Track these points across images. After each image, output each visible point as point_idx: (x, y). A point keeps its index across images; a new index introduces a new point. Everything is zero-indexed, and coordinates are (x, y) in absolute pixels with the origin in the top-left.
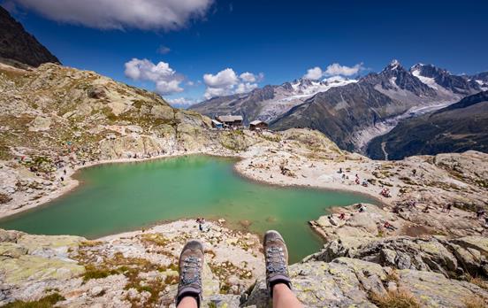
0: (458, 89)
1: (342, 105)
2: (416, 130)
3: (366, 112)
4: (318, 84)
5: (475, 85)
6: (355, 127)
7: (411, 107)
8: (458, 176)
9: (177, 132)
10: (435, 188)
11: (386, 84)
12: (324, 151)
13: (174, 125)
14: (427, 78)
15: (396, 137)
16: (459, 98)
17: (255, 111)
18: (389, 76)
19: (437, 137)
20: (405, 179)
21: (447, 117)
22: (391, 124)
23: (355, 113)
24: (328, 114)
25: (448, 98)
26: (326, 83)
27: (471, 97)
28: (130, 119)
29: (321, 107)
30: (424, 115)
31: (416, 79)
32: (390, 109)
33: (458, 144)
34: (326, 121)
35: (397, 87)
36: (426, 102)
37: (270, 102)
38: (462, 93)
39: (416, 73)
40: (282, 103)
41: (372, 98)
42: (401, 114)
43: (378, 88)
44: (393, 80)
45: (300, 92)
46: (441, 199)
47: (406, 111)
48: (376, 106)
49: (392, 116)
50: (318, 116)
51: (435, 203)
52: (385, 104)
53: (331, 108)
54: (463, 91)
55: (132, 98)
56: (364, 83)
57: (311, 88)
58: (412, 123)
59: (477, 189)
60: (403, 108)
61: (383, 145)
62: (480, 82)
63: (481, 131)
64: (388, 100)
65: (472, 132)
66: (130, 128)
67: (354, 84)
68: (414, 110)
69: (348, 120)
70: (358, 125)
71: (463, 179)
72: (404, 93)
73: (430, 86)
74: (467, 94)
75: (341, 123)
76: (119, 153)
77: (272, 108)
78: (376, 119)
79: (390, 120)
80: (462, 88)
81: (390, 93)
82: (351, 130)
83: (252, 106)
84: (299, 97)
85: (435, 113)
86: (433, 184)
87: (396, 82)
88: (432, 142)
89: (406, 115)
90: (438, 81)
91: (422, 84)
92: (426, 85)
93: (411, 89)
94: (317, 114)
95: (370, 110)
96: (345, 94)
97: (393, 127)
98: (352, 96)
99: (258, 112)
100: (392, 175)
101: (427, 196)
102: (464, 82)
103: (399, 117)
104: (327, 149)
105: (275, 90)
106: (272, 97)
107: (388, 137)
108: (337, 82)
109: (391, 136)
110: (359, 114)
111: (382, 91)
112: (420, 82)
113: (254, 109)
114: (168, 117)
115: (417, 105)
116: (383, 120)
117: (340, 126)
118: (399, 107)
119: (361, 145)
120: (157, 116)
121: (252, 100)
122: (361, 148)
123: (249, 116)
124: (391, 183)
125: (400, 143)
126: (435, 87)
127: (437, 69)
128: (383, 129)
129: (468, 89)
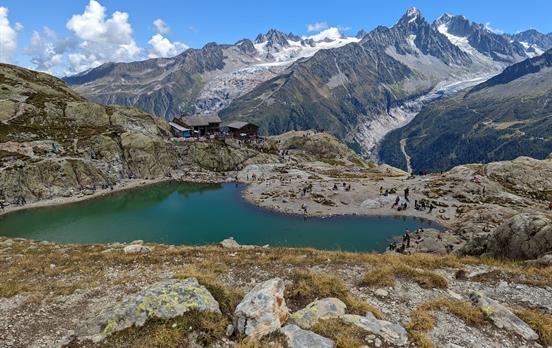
0: (499, 55)
1: (338, 80)
2: (446, 117)
3: (376, 92)
4: (299, 43)
5: (519, 49)
6: (360, 116)
7: (438, 81)
8: (512, 189)
9: (122, 148)
10: (491, 205)
11: (402, 46)
12: (343, 164)
13: (114, 135)
14: (457, 38)
15: (419, 131)
16: (499, 68)
17: (190, 91)
18: (405, 34)
19: (475, 127)
20: (460, 197)
21: (486, 97)
22: (412, 109)
23: (358, 93)
24: (318, 96)
25: (487, 69)
26: (311, 43)
27: (515, 65)
28: (34, 130)
29: (305, 84)
30: (456, 94)
31: (443, 38)
32: (409, 86)
33: (502, 137)
34: (314, 107)
35: (418, 51)
36: (458, 74)
37: (218, 74)
38: (504, 60)
39: (443, 29)
40: (238, 77)
41: (383, 69)
42: (425, 93)
43: (391, 51)
44: (411, 39)
45: (269, 57)
46: (499, 217)
47: (431, 89)
48: (389, 82)
49: (413, 97)
50: (301, 100)
51: (493, 221)
52: (402, 78)
53: (321, 85)
54: (505, 57)
55: (21, 89)
56: (369, 44)
57: (287, 50)
58: (441, 107)
59: (530, 202)
60: (427, 84)
61: (403, 142)
62: (525, 45)
63: (529, 117)
64: (406, 71)
65: (519, 118)
66: (40, 144)
67: (355, 45)
68: (443, 86)
69: (349, 105)
70: (365, 113)
71: (516, 192)
72: (427, 60)
73: (463, 49)
74: (510, 61)
75: (338, 110)
76: (37, 191)
77: (220, 86)
78: (391, 102)
79: (409, 104)
80: (503, 53)
81: (408, 60)
82: (354, 121)
83: (183, 81)
84: (267, 65)
85: (471, 91)
86: (489, 200)
87: (415, 41)
88: (469, 135)
89: (432, 95)
90: (473, 42)
91: (452, 46)
92: (457, 48)
93: (435, 53)
94: (299, 96)
95: (380, 88)
96: (343, 61)
97: (415, 115)
98: (353, 64)
99: (197, 94)
100: (445, 193)
101: (485, 214)
102: (507, 44)
103: (423, 98)
104: (345, 160)
105: (225, 53)
106: (221, 66)
107: (409, 131)
108: (328, 40)
109: (414, 129)
110: (365, 95)
111: (397, 57)
112: (449, 42)
113: (187, 87)
114: (98, 123)
115: (447, 79)
116: (400, 103)
117: (336, 115)
118: (423, 83)
119: (370, 145)
120: (79, 122)
121: (182, 71)
122: (372, 151)
123: (180, 101)
124: (446, 203)
125: (427, 139)
126: (469, 50)
127: (470, 23)
128: (401, 118)
129: (511, 55)
